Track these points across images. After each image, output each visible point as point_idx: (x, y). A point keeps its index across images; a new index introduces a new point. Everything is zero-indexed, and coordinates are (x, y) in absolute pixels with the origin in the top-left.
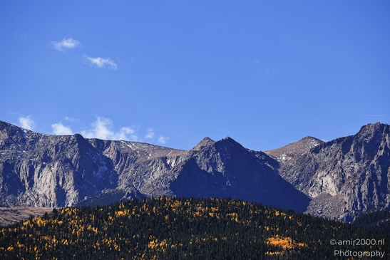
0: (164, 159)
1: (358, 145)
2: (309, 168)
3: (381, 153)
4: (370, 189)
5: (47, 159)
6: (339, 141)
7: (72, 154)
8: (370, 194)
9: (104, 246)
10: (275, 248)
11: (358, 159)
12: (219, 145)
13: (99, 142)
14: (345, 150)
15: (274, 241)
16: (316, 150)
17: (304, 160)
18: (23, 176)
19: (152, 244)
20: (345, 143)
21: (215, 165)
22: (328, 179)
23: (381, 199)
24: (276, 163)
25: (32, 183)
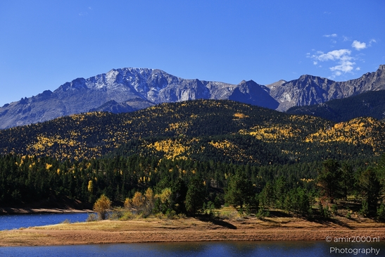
0: (228, 88)
1: (299, 83)
2: (280, 92)
3: (307, 86)
4: (303, 99)
5: (186, 88)
6: (292, 81)
7: (195, 86)
8: (303, 101)
9: (174, 117)
10: (237, 118)
11: (299, 88)
12: (247, 83)
13: (205, 82)
14: (294, 85)
15: (236, 115)
16: (284, 85)
17: (279, 88)
18: (177, 94)
19: (192, 116)
20: (294, 82)
21: (246, 90)
22: (288, 95)
23: (307, 103)
24: (268, 89)
25: (180, 97)
